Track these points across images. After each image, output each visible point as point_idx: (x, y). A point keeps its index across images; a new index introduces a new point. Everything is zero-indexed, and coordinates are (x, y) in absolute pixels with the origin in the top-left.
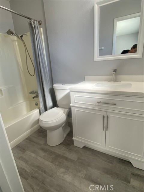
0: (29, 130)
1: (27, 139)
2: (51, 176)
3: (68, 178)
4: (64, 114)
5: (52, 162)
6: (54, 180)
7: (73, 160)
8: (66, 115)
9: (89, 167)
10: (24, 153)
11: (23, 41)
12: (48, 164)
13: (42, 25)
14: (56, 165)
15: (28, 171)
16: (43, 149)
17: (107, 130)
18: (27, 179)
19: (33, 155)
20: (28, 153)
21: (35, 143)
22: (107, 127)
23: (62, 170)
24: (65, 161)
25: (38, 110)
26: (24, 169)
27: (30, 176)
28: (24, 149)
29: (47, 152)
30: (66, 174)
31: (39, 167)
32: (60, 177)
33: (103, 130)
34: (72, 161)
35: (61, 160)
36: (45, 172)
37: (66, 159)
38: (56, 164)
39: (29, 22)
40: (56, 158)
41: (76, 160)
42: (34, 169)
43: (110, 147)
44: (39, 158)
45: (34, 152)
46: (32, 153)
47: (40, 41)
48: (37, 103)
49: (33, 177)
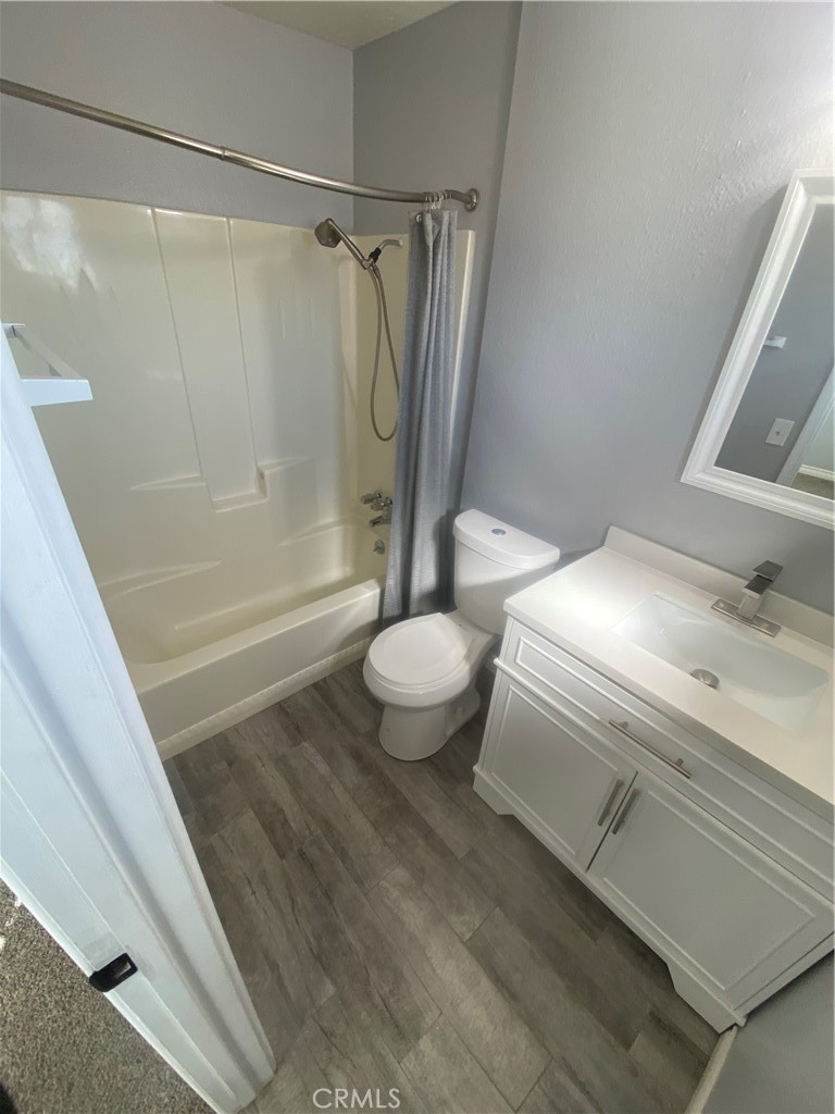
0: (330, 658)
1: (316, 686)
2: (359, 881)
3: (413, 915)
4: (464, 662)
5: (376, 825)
6: (364, 900)
7: (452, 854)
8: (471, 669)
9: (498, 909)
10: (295, 746)
11: (379, 277)
12: (360, 824)
13: (476, 211)
14: (386, 843)
15: (292, 824)
16: (357, 756)
17: (614, 832)
18: (282, 856)
19: (323, 768)
20: (307, 748)
21: (339, 714)
22: (621, 822)
23: (400, 874)
24: (420, 841)
25: (378, 591)
26: (281, 811)
27: (295, 849)
28: (297, 728)
29: (370, 777)
30: (411, 899)
31: (327, 825)
32: (386, 900)
33: (600, 823)
34: (443, 851)
35: (410, 830)
36: (343, 855)
37: (428, 833)
38: (388, 840)
39: (413, 214)
40: (395, 811)
41: (460, 857)
42: (312, 829)
43: (606, 879)
44: (338, 789)
45: (329, 755)
46: (319, 757)
47: (447, 308)
48: (380, 545)
49: (302, 855)
